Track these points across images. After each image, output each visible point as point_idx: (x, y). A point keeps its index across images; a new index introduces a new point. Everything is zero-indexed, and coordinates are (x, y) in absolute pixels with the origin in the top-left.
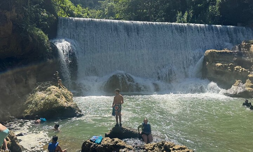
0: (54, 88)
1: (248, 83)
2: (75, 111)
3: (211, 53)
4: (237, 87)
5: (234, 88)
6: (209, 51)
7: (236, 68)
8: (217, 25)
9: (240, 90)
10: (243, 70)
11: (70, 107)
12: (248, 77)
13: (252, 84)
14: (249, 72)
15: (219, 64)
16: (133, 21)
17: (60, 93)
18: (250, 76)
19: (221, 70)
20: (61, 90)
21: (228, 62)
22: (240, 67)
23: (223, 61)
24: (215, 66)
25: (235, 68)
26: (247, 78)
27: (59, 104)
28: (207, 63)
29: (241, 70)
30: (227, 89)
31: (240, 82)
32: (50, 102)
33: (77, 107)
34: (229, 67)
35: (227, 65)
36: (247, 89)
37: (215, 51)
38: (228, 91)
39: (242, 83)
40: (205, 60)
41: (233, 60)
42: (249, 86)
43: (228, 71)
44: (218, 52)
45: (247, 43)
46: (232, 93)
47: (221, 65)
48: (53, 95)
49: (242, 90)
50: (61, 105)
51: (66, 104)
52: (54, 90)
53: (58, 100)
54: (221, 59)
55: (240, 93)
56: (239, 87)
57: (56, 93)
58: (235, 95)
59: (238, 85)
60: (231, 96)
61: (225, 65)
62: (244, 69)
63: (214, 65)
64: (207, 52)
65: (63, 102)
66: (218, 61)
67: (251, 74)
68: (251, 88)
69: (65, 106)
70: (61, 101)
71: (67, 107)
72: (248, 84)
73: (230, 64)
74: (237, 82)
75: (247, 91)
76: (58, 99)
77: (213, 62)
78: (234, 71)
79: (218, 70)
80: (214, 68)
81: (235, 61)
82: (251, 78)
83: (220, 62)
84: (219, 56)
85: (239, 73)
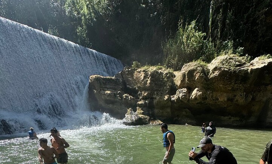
1: (139, 110)
3: (97, 79)
6: (94, 76)
7: (125, 96)
9: (134, 118)
10: (132, 98)
12: (138, 104)
13: (143, 111)
15: (109, 92)
18: (139, 103)
19: (112, 99)
21: (116, 90)
22: (128, 95)
23: (110, 88)
24: (105, 94)
25: (123, 96)
26: (136, 106)
28: (95, 91)
29: (130, 97)
34: (118, 96)
35: (116, 93)
36: (141, 116)
37: (100, 77)
38: (124, 120)
39: (133, 111)
40: (91, 87)
41: (120, 88)
42: (141, 114)
43: (117, 99)
44: (104, 78)
45: (129, 69)
47: (111, 93)
49: (136, 118)
54: (108, 87)
55: (136, 121)
56: (132, 115)
59: (131, 113)
61: (114, 92)
63: (103, 93)
64: (92, 77)
66: (106, 89)
67: (140, 101)
72: (140, 112)
73: (118, 92)
75: (140, 118)
77: (101, 90)
78: (123, 99)
79: (109, 98)
80: (104, 97)
81: (122, 89)
82: (140, 106)
83: (108, 89)
84: (106, 82)
85: (129, 101)
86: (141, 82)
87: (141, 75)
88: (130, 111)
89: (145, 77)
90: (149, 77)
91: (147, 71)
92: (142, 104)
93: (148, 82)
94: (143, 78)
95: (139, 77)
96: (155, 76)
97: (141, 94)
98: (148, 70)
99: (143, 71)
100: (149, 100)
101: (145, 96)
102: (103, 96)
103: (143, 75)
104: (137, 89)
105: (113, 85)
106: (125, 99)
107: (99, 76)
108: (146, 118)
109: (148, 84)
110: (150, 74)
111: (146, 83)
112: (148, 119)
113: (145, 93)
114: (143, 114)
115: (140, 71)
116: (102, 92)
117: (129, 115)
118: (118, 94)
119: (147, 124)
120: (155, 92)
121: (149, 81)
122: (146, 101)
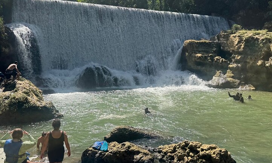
0: (21, 84)
1: (229, 73)
2: (53, 112)
3: (190, 44)
4: (218, 78)
5: (215, 79)
6: (188, 41)
7: (217, 59)
8: (193, 14)
9: (221, 81)
10: (224, 61)
11: (45, 107)
12: (229, 67)
13: (233, 75)
14: (228, 62)
15: (199, 55)
16: (106, 5)
17: (29, 90)
18: (230, 67)
19: (201, 61)
20: (29, 87)
21: (208, 52)
22: (220, 57)
23: (202, 51)
24: (195, 57)
25: (215, 58)
26: (227, 68)
27: (31, 104)
28: (187, 54)
29: (221, 60)
30: (208, 80)
31: (221, 72)
32: (19, 101)
33: (53, 106)
34: (209, 58)
35: (207, 56)
36: (229, 79)
37: (194, 42)
38: (210, 82)
39: (222, 73)
40: (184, 50)
41: (213, 50)
42: (230, 77)
43: (208, 62)
44: (197, 42)
45: (226, 33)
46: (215, 84)
47: (201, 56)
48: (21, 93)
49: (223, 81)
50: (33, 105)
51: (39, 103)
52: (21, 85)
53: (28, 99)
54: (200, 50)
55: (222, 84)
56: (220, 78)
57: (24, 90)
58: (217, 87)
59: (220, 76)
60: (214, 87)
61: (205, 55)
62: (224, 59)
64: (186, 42)
65: (35, 101)
67: (231, 64)
68: (232, 78)
69: (38, 106)
70: (32, 100)
71: (41, 107)
72: (229, 75)
73: (210, 55)
74: (218, 72)
75: (229, 81)
76: (28, 97)
77: (192, 53)
78: (214, 61)
79: (199, 60)
81: (215, 52)
82: (231, 69)
83: (199, 52)
84: (199, 46)
85: (220, 64)
86: (235, 47)
87: (236, 40)
88: (219, 74)
89: (239, 42)
90: (244, 42)
91: (242, 37)
92: (233, 68)
93: (241, 47)
94: (237, 43)
95: (234, 41)
96: (251, 42)
97: (235, 57)
98: (243, 35)
99: (238, 36)
100: (242, 63)
101: (238, 60)
102: (193, 58)
103: (238, 40)
104: (231, 52)
105: (205, 48)
106: (216, 61)
107: (193, 40)
108: (236, 82)
109: (241, 49)
110: (244, 39)
111: (239, 48)
112: (237, 83)
113: (238, 57)
114: (233, 77)
115: (235, 36)
116: (193, 55)
117: (216, 78)
118: (209, 57)
119: (236, 88)
120: (249, 57)
121: (243, 46)
122: (239, 65)
